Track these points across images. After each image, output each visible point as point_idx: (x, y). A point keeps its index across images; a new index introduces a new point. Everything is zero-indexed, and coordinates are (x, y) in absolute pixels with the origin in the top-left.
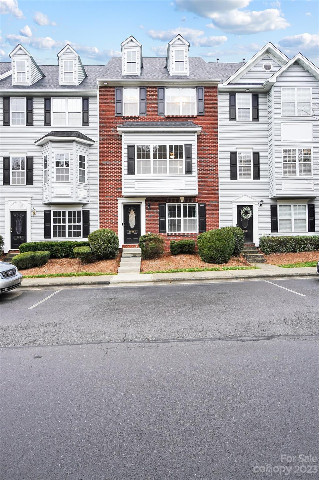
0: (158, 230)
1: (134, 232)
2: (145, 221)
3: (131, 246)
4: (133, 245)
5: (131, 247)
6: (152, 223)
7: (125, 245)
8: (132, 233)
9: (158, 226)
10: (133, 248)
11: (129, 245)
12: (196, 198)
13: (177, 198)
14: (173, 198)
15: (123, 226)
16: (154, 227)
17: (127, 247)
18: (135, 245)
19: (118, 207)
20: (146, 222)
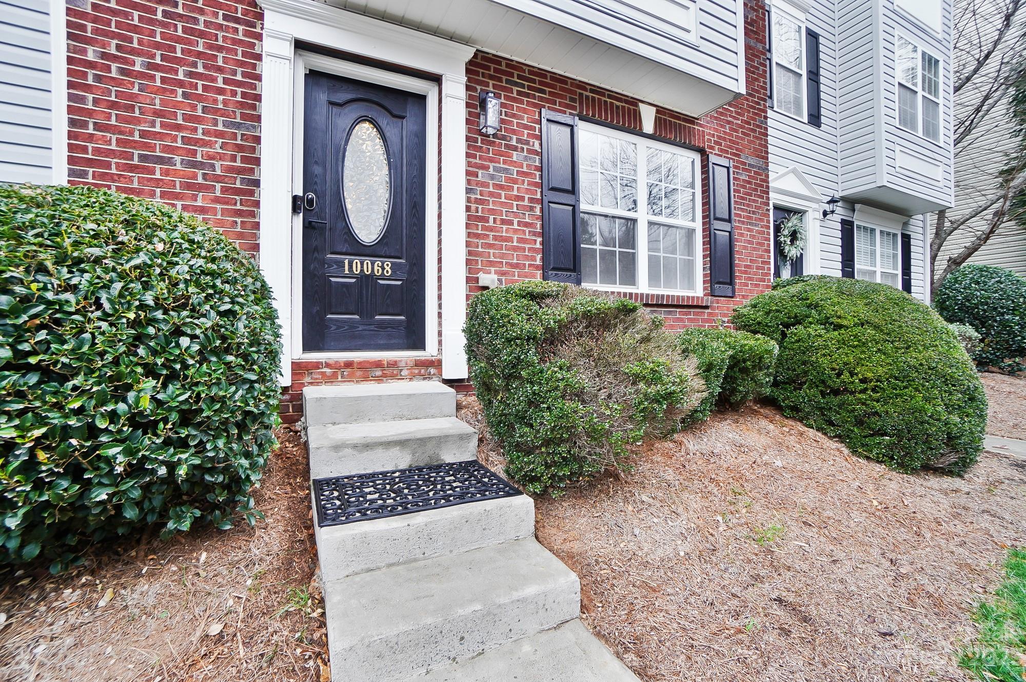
0: (537, 267)
1: (381, 268)
2: (463, 204)
3: (366, 372)
4: (378, 364)
5: (366, 379)
6: (503, 222)
7: (317, 365)
8: (366, 280)
9: (538, 246)
10: (379, 379)
11: (349, 364)
12: (701, 125)
13: (626, 102)
14: (610, 97)
15: (299, 220)
16: (515, 249)
17: (330, 380)
18: (394, 364)
19: (267, 68)
20: (468, 209)
